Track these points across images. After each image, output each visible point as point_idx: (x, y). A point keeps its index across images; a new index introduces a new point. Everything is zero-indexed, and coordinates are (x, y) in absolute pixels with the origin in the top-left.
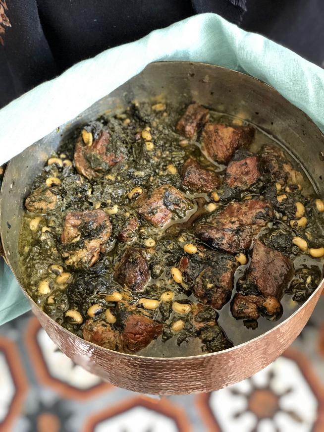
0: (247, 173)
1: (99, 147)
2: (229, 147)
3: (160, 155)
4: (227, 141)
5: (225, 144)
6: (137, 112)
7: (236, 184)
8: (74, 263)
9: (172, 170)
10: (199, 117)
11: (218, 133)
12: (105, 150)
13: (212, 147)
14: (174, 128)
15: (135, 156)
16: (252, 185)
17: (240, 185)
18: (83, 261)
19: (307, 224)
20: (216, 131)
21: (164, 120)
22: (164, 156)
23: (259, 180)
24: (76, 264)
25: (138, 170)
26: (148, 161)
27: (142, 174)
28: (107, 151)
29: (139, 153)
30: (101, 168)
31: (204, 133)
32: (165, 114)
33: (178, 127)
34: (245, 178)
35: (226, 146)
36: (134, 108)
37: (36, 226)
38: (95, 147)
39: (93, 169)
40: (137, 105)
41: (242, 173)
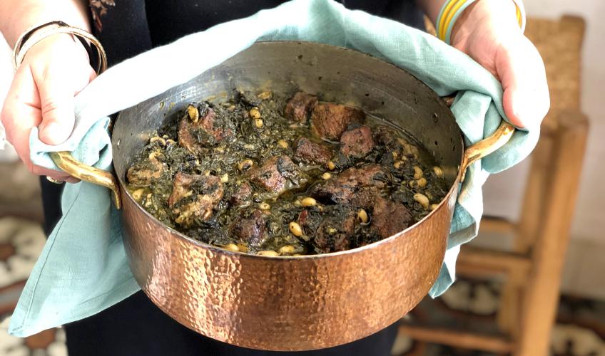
0: (362, 142)
1: (206, 122)
2: (340, 123)
3: (269, 133)
4: (339, 117)
5: (337, 120)
6: (243, 98)
7: (351, 153)
8: (185, 218)
9: (284, 144)
10: (308, 102)
11: (328, 110)
12: (212, 126)
13: (323, 126)
14: (282, 113)
15: (243, 133)
16: (367, 155)
17: (355, 154)
18: (196, 214)
19: (426, 185)
20: (327, 110)
21: (271, 106)
22: (274, 134)
23: (374, 149)
24: (187, 219)
25: (248, 143)
26: (257, 136)
27: (252, 147)
28: (214, 126)
29: (248, 129)
30: (208, 141)
31: (313, 115)
32: (272, 101)
33: (287, 111)
34: (360, 147)
35: (338, 122)
36: (239, 96)
37: (139, 196)
38: (202, 123)
39: (200, 144)
40: (242, 92)
41: (357, 142)
